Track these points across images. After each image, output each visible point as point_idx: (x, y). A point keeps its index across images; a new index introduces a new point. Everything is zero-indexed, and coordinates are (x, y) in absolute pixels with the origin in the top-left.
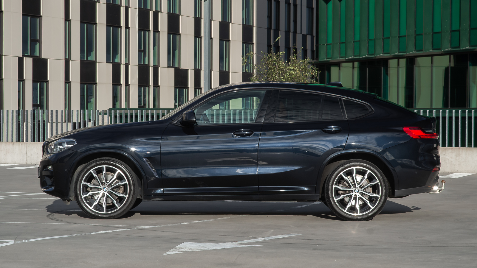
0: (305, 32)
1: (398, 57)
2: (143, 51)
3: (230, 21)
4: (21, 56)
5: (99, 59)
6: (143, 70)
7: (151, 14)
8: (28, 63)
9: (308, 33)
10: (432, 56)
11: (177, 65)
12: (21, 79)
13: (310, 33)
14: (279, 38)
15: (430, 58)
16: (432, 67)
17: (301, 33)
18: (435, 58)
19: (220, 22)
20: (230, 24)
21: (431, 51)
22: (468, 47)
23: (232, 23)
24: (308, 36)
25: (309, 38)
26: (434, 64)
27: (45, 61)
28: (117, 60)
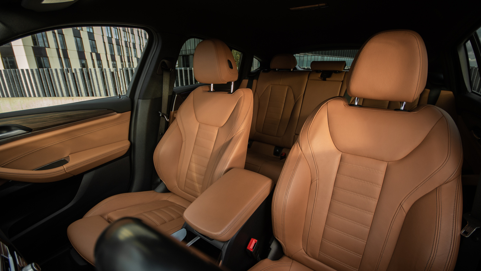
2: (128, 52)
4: (91, 52)
5: (115, 54)
6: (128, 57)
7: (128, 43)
8: (94, 54)
11: (136, 57)
12: (93, 60)
27: (99, 54)
28: (121, 55)
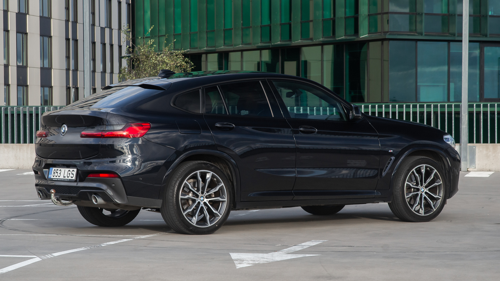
0: (103, 24)
1: (207, 53)
3: (27, 13)
9: (106, 26)
10: (242, 51)
13: (108, 27)
14: (150, 30)
15: (240, 53)
16: (242, 61)
17: (99, 26)
18: (245, 53)
19: (16, 13)
20: (27, 15)
21: (240, 46)
22: (300, 41)
23: (29, 15)
24: (106, 28)
25: (107, 31)
26: (244, 59)
